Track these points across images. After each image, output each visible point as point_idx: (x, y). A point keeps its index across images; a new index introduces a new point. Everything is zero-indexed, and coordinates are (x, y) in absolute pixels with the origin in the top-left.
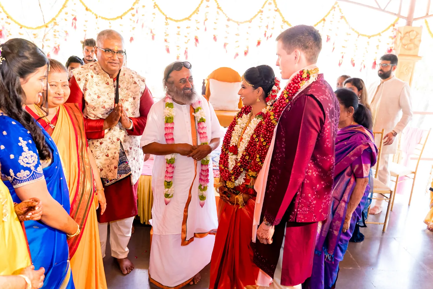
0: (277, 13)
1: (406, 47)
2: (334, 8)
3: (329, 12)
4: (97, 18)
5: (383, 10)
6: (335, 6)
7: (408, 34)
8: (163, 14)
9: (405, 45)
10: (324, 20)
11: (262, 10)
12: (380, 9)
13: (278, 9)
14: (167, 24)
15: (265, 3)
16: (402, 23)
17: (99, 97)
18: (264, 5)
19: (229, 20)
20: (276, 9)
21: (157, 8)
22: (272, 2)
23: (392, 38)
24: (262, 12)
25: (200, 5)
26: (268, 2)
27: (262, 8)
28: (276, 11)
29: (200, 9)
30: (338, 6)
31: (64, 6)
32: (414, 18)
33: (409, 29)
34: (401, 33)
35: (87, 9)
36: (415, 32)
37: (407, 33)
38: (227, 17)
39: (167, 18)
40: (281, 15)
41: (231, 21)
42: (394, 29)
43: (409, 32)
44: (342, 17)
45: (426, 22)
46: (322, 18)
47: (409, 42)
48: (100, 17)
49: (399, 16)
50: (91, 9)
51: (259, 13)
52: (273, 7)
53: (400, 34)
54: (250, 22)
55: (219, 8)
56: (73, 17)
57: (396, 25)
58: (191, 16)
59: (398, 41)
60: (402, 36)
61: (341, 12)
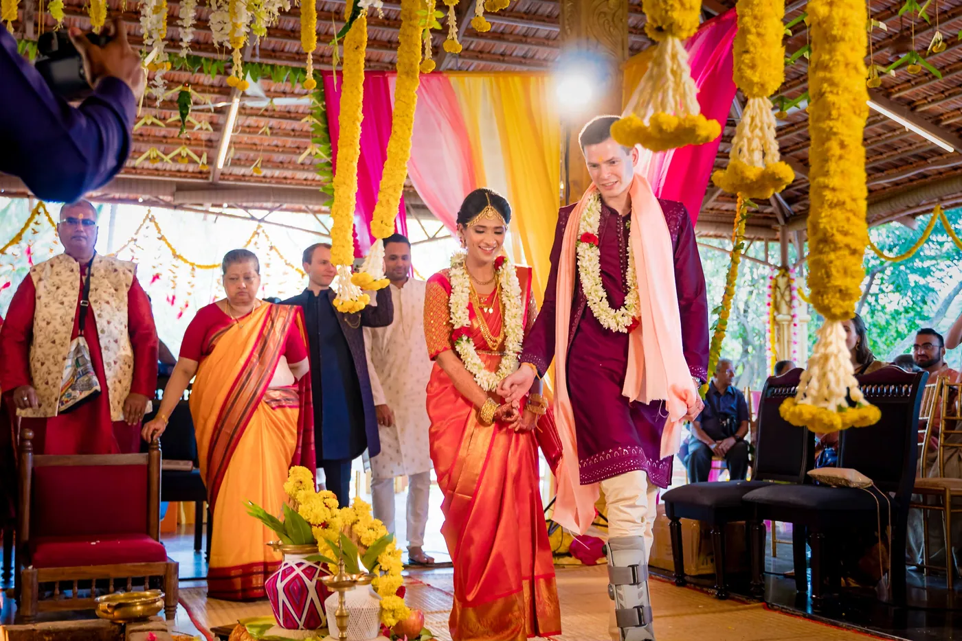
0: (162, 242)
3: (250, 241)
6: (259, 231)
11: (135, 237)
13: (163, 236)
15: (140, 228)
18: (138, 230)
20: (160, 236)
24: (135, 240)
26: (145, 225)
27: (136, 234)
28: (160, 239)
29: (24, 235)
30: (263, 231)
40: (169, 245)
44: (271, 248)
52: (154, 232)
58: (6, 247)
61: (268, 240)
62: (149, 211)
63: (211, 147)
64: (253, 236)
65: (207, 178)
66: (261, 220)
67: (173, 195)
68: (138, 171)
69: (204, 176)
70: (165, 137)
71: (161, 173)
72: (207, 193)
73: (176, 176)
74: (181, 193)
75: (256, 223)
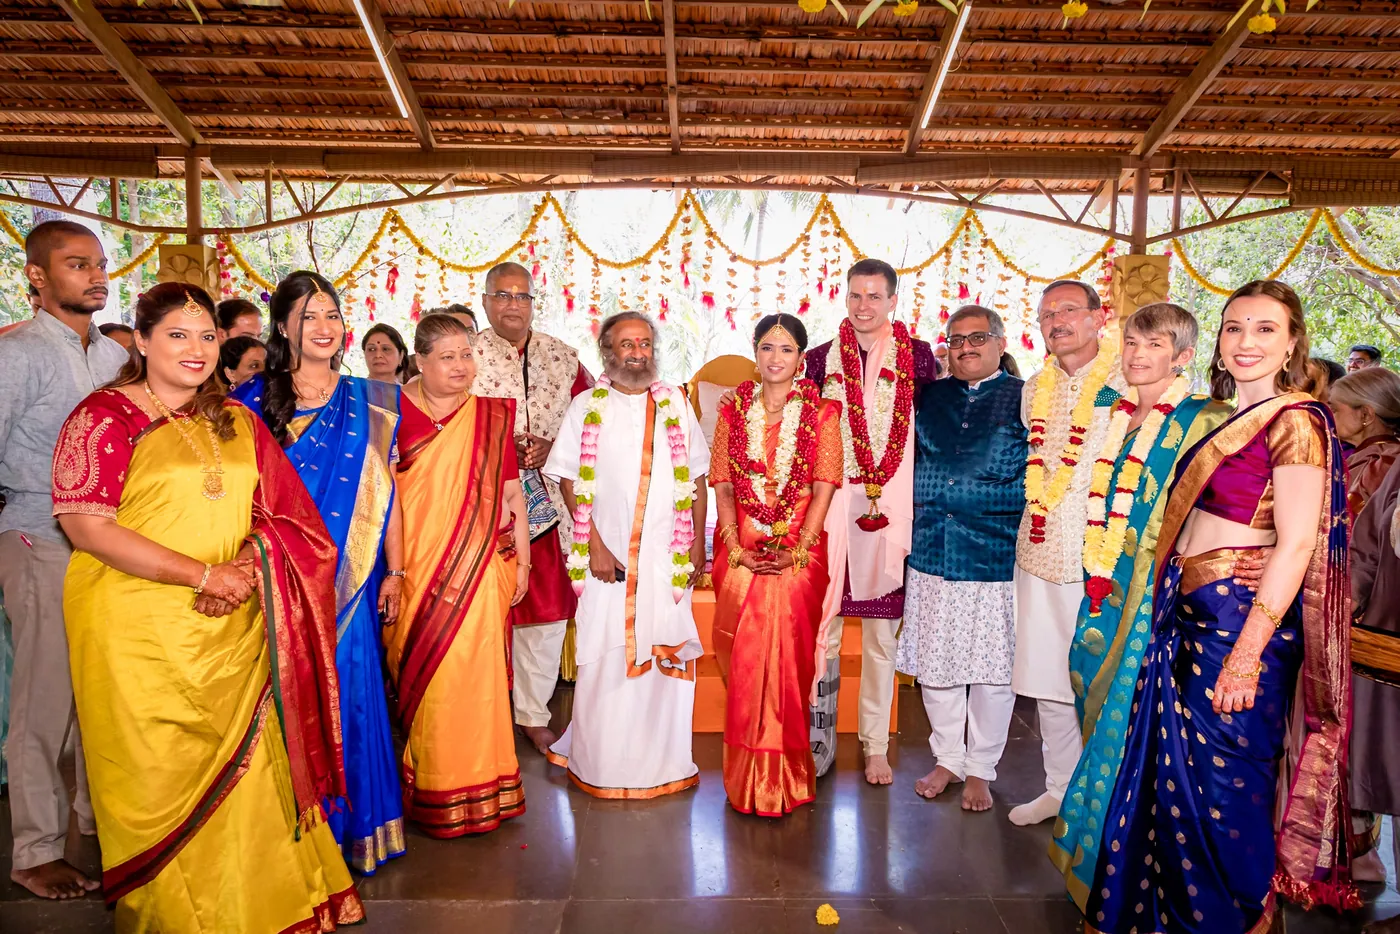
0: (841, 240)
1: (1135, 300)
2: (967, 224)
3: (957, 234)
4: (442, 268)
5: (1078, 224)
6: (968, 219)
7: (1136, 272)
8: (589, 252)
9: (1133, 296)
10: (947, 250)
11: (807, 234)
12: (1068, 222)
13: (842, 230)
14: (597, 273)
15: (813, 221)
16: (1123, 248)
17: (497, 385)
18: (810, 225)
19: (734, 258)
20: (838, 230)
21: (574, 242)
22: (828, 216)
23: (1105, 284)
24: (808, 238)
25: (669, 230)
26: (819, 217)
27: (807, 230)
28: (838, 235)
29: (670, 238)
30: (975, 218)
31: (373, 246)
32: (1148, 236)
33: (1137, 261)
34: (1121, 270)
35: (421, 250)
36: (1151, 269)
37: (1134, 269)
38: (730, 252)
39: (597, 261)
40: (850, 242)
41: (739, 262)
42: (1105, 262)
43: (1139, 268)
44: (986, 243)
45: (1177, 245)
46: (942, 245)
47: (1139, 289)
48: (449, 265)
49: (1111, 233)
50: (430, 249)
51: (799, 240)
52: (830, 227)
53: (1119, 273)
54: (783, 261)
55: (711, 234)
56: (390, 268)
57: (1108, 254)
58: (650, 253)
59: (1118, 289)
60: (1125, 276)
61: (982, 231)
62: (825, 197)
63: (912, 98)
64: (960, 228)
65: (899, 148)
66: (972, 204)
67: (855, 173)
68: (809, 144)
69: (895, 145)
70: (848, 88)
71: (838, 144)
72: (900, 168)
73: (858, 148)
74: (866, 170)
75: (964, 210)
